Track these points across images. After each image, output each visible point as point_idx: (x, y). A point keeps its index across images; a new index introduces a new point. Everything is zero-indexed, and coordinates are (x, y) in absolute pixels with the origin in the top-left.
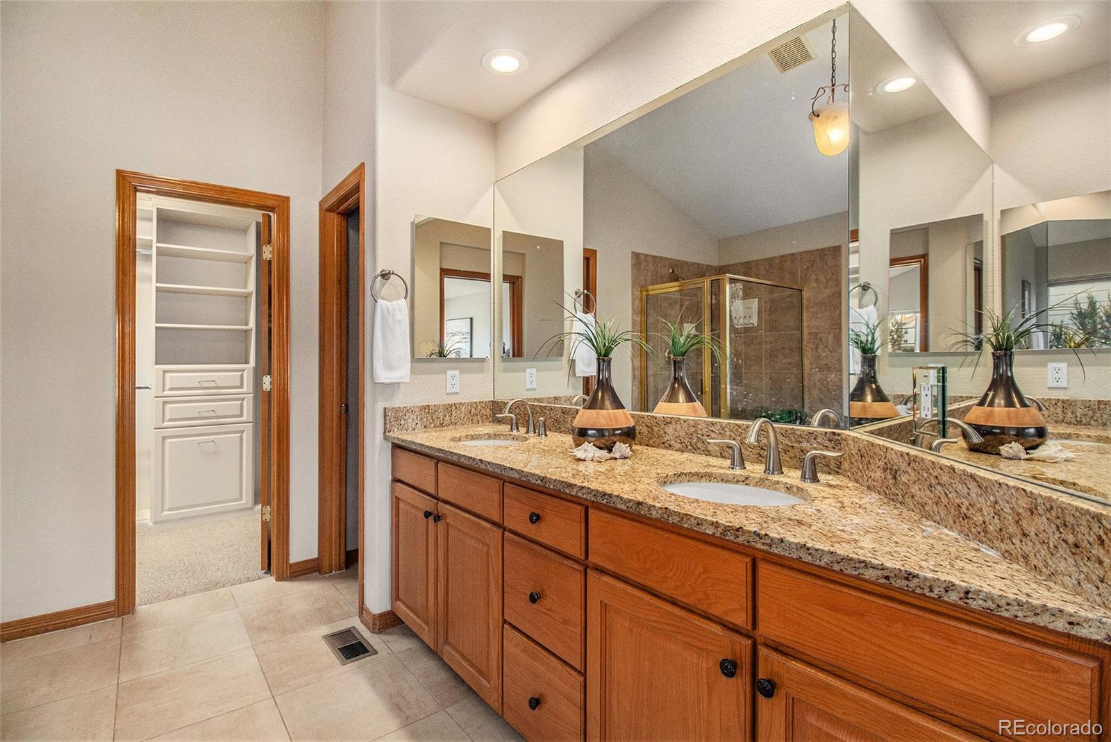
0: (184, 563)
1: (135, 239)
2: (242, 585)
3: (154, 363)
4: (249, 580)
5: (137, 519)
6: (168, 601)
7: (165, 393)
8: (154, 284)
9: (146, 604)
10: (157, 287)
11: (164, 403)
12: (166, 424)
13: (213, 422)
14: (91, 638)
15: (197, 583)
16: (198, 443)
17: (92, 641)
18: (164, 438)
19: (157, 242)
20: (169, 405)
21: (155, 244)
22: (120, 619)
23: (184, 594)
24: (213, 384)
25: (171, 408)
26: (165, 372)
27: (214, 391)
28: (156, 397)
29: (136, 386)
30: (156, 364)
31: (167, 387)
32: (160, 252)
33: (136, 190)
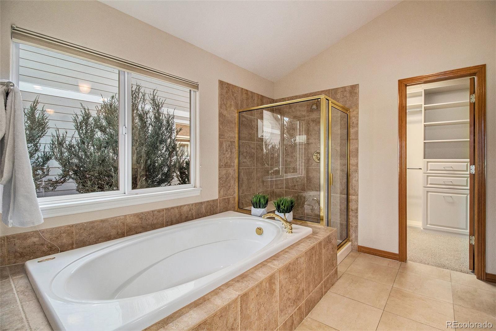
0: (432, 251)
1: (406, 106)
2: (457, 272)
3: (423, 158)
4: (461, 271)
5: (407, 223)
6: (420, 264)
7: (428, 171)
8: (423, 123)
9: (411, 261)
10: (424, 125)
11: (428, 176)
12: (428, 185)
13: (452, 187)
14: (388, 265)
15: (435, 262)
16: (444, 197)
17: (389, 266)
18: (428, 192)
19: (424, 105)
20: (430, 177)
21: (423, 106)
22: (401, 262)
23: (428, 264)
24: (451, 169)
25: (431, 178)
26: (428, 162)
27: (453, 172)
28: (424, 173)
29: (407, 168)
30: (424, 158)
31: (429, 169)
32: (426, 109)
33: (406, 86)
